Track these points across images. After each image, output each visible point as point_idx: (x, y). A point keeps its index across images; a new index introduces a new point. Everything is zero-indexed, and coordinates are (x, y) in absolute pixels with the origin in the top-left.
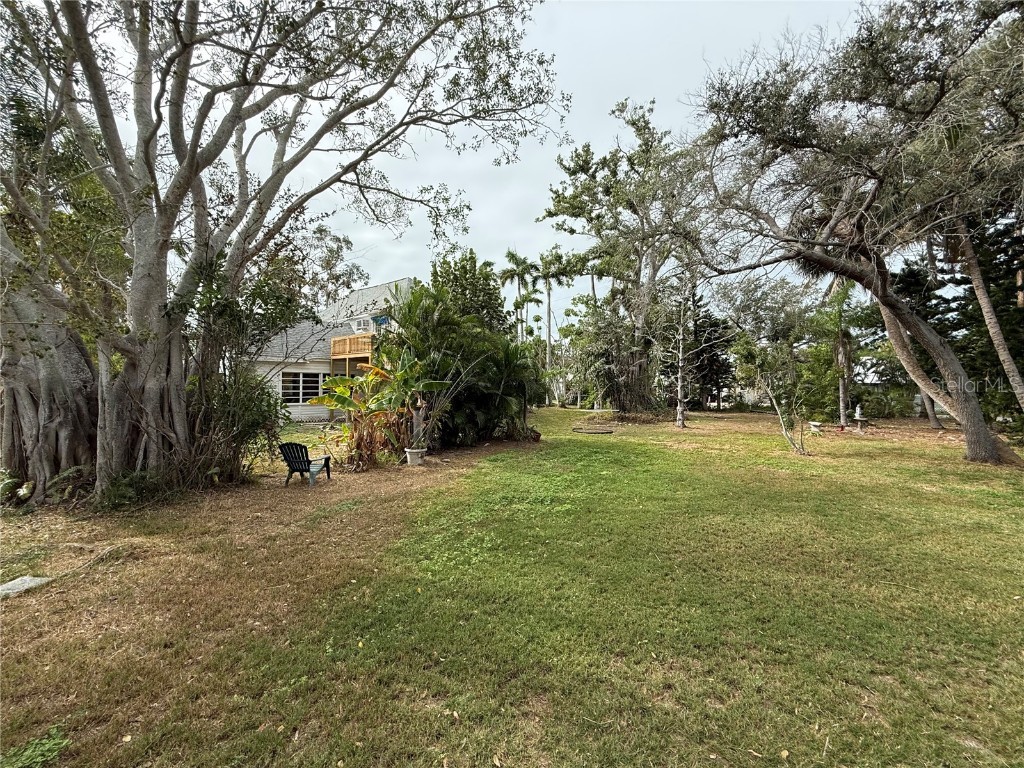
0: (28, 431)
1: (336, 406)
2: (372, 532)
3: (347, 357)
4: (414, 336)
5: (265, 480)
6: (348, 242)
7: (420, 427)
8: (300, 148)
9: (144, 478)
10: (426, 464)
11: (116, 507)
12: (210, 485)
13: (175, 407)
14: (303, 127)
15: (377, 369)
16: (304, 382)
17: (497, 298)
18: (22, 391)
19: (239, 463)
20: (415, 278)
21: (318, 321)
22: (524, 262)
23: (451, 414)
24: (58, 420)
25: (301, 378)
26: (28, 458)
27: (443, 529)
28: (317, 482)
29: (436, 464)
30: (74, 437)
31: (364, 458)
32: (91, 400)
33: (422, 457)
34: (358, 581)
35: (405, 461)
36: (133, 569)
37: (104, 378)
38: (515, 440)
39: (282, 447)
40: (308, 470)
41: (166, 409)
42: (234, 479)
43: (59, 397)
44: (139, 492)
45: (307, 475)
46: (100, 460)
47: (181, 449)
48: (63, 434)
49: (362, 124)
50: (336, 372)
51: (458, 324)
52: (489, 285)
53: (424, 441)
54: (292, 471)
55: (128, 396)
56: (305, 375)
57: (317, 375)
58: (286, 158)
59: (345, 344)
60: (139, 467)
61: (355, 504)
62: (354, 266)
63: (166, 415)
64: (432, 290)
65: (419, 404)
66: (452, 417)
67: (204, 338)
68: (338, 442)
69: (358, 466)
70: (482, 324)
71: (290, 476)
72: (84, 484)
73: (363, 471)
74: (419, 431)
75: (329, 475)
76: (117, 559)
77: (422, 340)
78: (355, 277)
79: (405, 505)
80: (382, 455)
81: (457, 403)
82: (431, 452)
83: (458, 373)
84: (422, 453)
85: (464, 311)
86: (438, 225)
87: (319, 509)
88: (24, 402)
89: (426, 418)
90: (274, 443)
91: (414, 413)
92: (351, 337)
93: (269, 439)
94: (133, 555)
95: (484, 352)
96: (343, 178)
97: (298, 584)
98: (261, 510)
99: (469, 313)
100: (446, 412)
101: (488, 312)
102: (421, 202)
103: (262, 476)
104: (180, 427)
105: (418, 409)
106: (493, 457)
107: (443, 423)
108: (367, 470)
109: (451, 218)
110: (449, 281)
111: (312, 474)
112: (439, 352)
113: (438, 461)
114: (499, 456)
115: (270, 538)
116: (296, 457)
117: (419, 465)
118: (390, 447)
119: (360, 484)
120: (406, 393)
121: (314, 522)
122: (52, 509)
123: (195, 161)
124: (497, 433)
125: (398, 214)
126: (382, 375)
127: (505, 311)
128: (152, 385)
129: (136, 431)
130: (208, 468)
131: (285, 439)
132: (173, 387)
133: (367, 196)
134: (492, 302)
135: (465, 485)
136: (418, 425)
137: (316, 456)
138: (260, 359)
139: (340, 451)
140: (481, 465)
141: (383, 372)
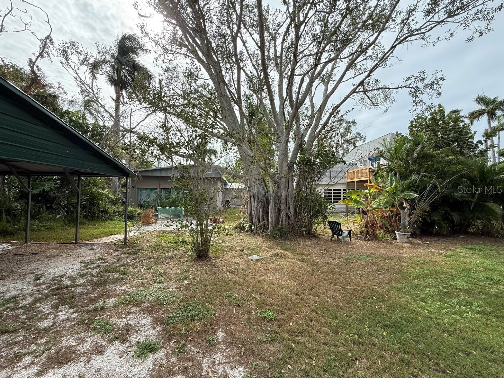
0: (253, 209)
1: (354, 205)
2: (380, 274)
3: (355, 180)
4: (399, 166)
5: (322, 237)
6: (354, 122)
7: (405, 220)
8: (334, 85)
9: (281, 228)
10: (410, 242)
11: (275, 238)
12: (302, 235)
13: (290, 203)
14: (335, 74)
15: (376, 186)
16: (334, 193)
17: (467, 133)
18: (252, 196)
19: (312, 227)
20: (397, 133)
21: (345, 163)
22: (494, 101)
23: (430, 213)
24: (260, 205)
25: (333, 192)
26: (253, 217)
27: (432, 286)
28: (345, 242)
29: (419, 244)
30: (263, 212)
31: (369, 233)
32: (267, 199)
33: (407, 238)
34: (377, 298)
35: (395, 239)
36: (282, 262)
37: (271, 192)
38: (494, 237)
39: (329, 222)
40: (341, 235)
41: (288, 203)
42: (311, 235)
43: (260, 198)
44: (281, 233)
45: (340, 237)
46: (270, 220)
47: (292, 218)
48: (261, 210)
49: (365, 59)
50: (349, 188)
51: (433, 156)
52: (459, 126)
53: (409, 228)
54: (334, 234)
55: (277, 197)
56: (334, 190)
57: (340, 190)
58: (329, 92)
59: (354, 173)
60: (280, 224)
61: (367, 257)
62: (357, 133)
63: (288, 206)
64: (410, 137)
65: (404, 205)
66: (430, 216)
67: (299, 175)
68: (354, 223)
69: (366, 237)
70: (454, 153)
71: (333, 237)
72: (266, 228)
73: (369, 240)
74: (405, 223)
75: (351, 240)
76: (278, 256)
77: (405, 168)
78: (358, 139)
79: (399, 264)
80: (380, 233)
81: (434, 207)
82: (413, 235)
83: (434, 187)
84: (408, 236)
85: (438, 146)
86: (417, 96)
87: (348, 255)
88: (252, 199)
89: (410, 215)
90: (326, 220)
91: (401, 211)
92: (357, 170)
93: (323, 218)
94: (282, 257)
95: (457, 172)
96: (357, 90)
97: (345, 289)
98: (322, 250)
99: (441, 147)
100: (425, 211)
101: (458, 144)
102: (405, 86)
103: (320, 235)
104: (292, 210)
105: (404, 208)
106: (469, 246)
107: (423, 219)
108: (371, 240)
109: (427, 90)
110: (423, 129)
111: (343, 238)
112: (419, 174)
113: (420, 242)
114: (476, 247)
115: (328, 263)
116: (335, 227)
117: (405, 242)
118: (385, 229)
119: (368, 247)
120: (395, 199)
121: (347, 261)
122: (259, 235)
123: (297, 106)
124: (471, 229)
125: (386, 98)
126: (379, 189)
127: (475, 141)
128: (284, 194)
129: (279, 210)
130: (301, 228)
131: (331, 219)
132: (290, 195)
133: (368, 95)
134: (462, 137)
135: (445, 261)
136: (405, 218)
137: (345, 229)
138: (320, 183)
139: (356, 228)
140: (458, 250)
141: (378, 187)
